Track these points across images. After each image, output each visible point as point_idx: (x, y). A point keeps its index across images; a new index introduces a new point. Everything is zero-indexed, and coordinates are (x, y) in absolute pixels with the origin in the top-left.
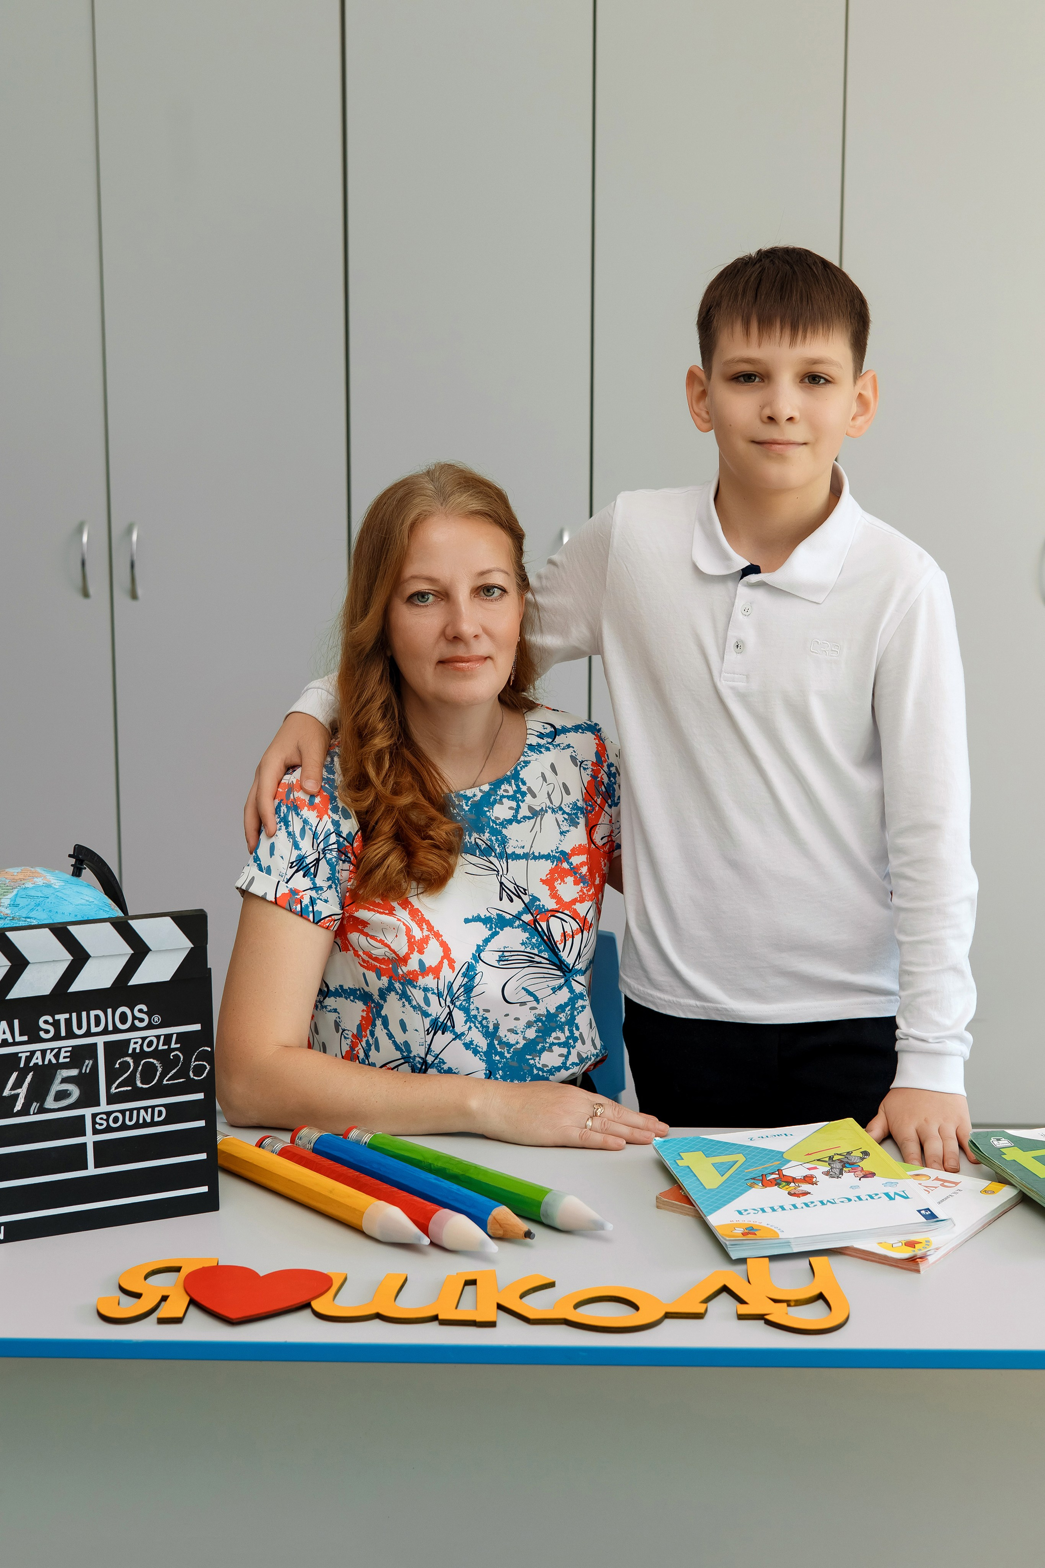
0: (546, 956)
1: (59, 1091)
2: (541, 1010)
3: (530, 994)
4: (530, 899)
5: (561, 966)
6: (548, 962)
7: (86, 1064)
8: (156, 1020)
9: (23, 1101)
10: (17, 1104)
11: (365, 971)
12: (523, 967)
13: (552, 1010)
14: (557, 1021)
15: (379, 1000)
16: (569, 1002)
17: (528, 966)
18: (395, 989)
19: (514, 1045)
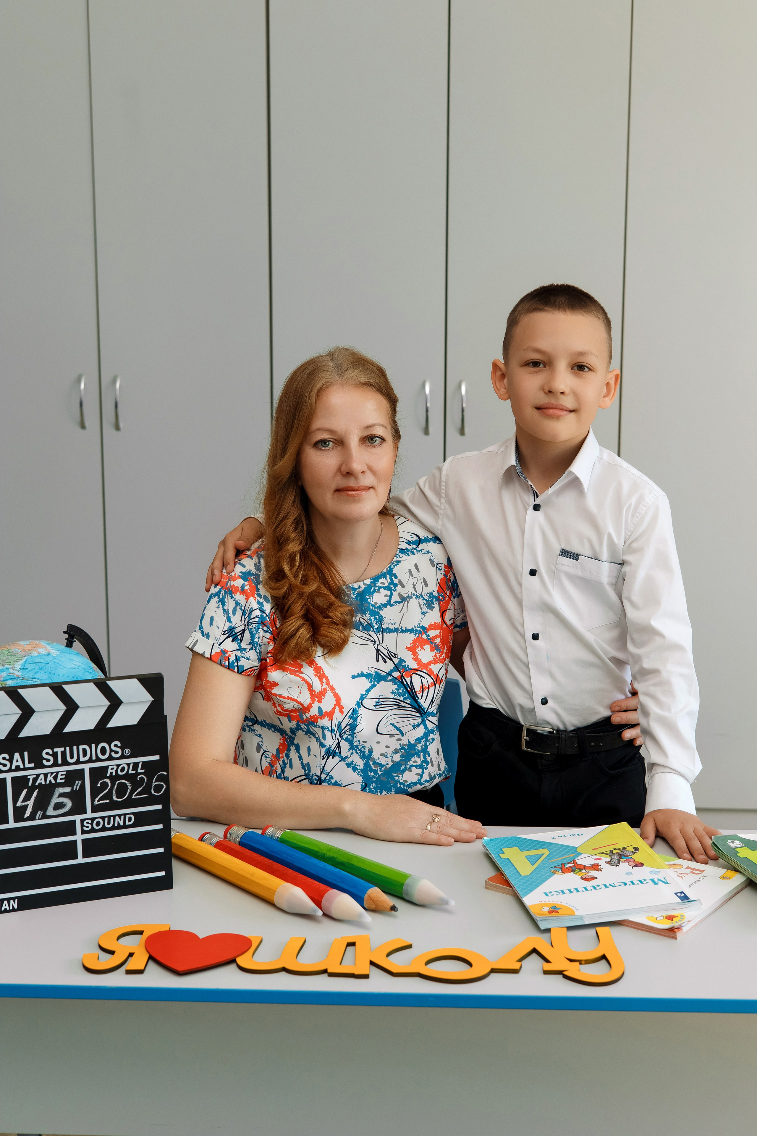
0: (409, 702)
1: (57, 803)
2: (405, 741)
3: (398, 729)
4: (399, 661)
5: (419, 709)
6: (410, 706)
7: (76, 784)
8: (127, 752)
9: (31, 810)
10: (27, 812)
11: (279, 717)
12: (392, 709)
13: (413, 742)
14: (415, 750)
15: (291, 735)
16: (424, 736)
17: (395, 709)
18: (301, 729)
19: (385, 765)
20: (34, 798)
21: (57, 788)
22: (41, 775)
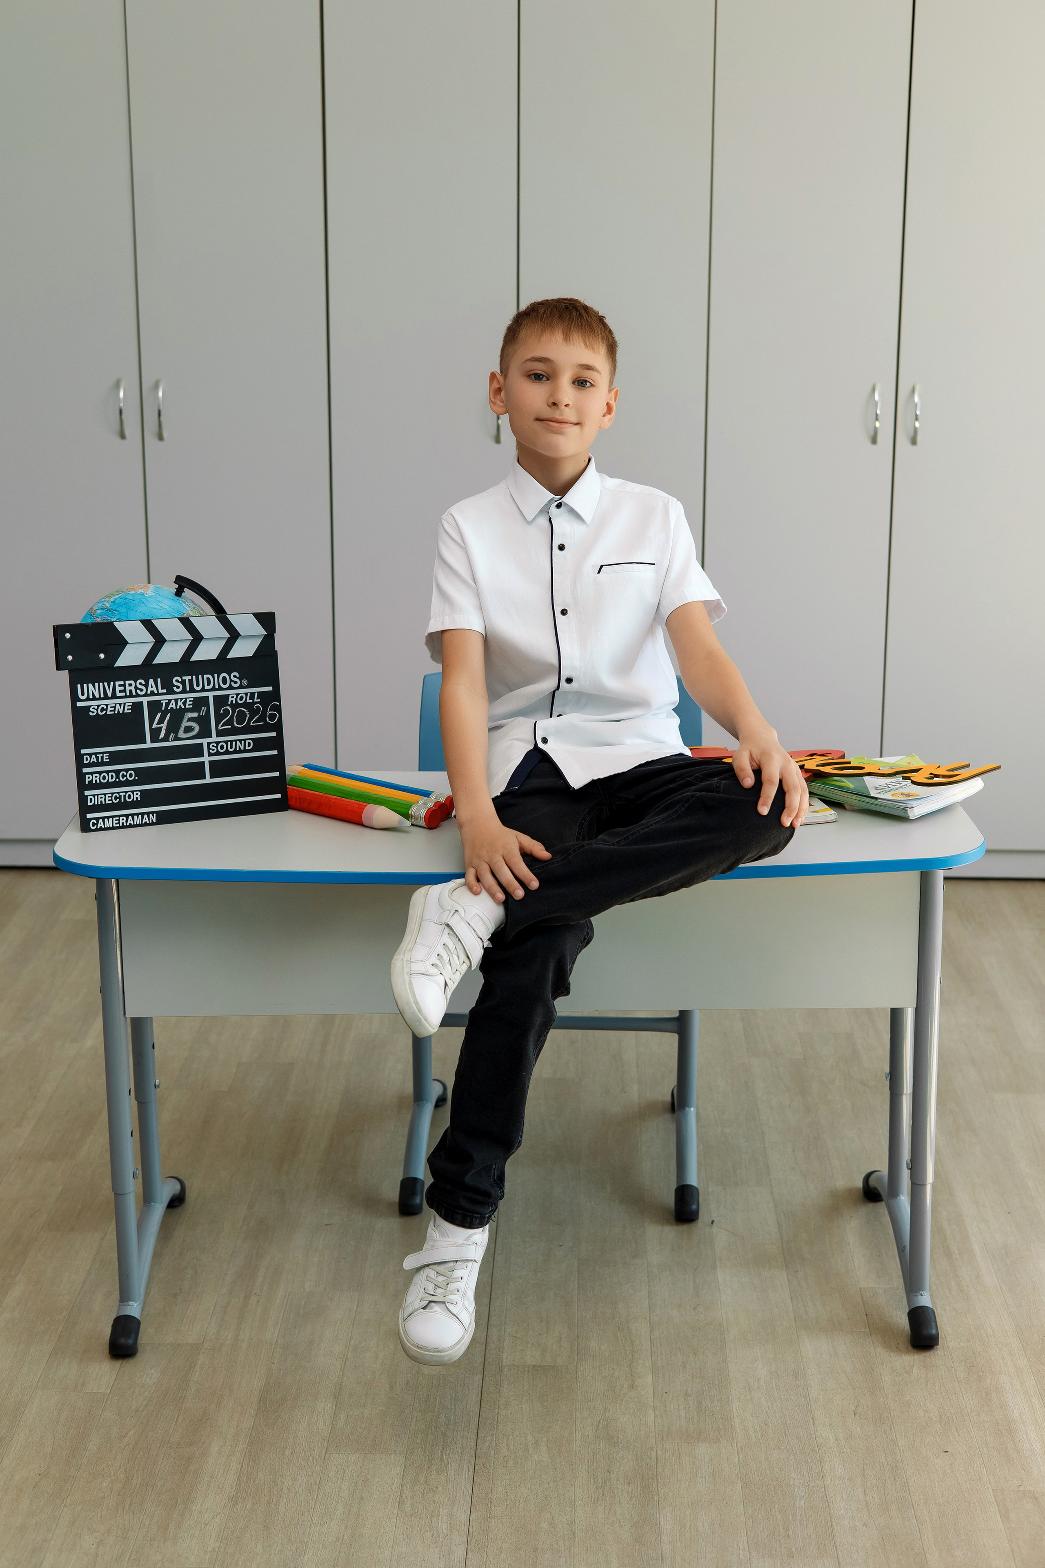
1: (187, 726)
7: (202, 710)
8: (245, 682)
9: (164, 732)
10: (161, 734)
20: (167, 722)
21: (186, 713)
22: (173, 700)
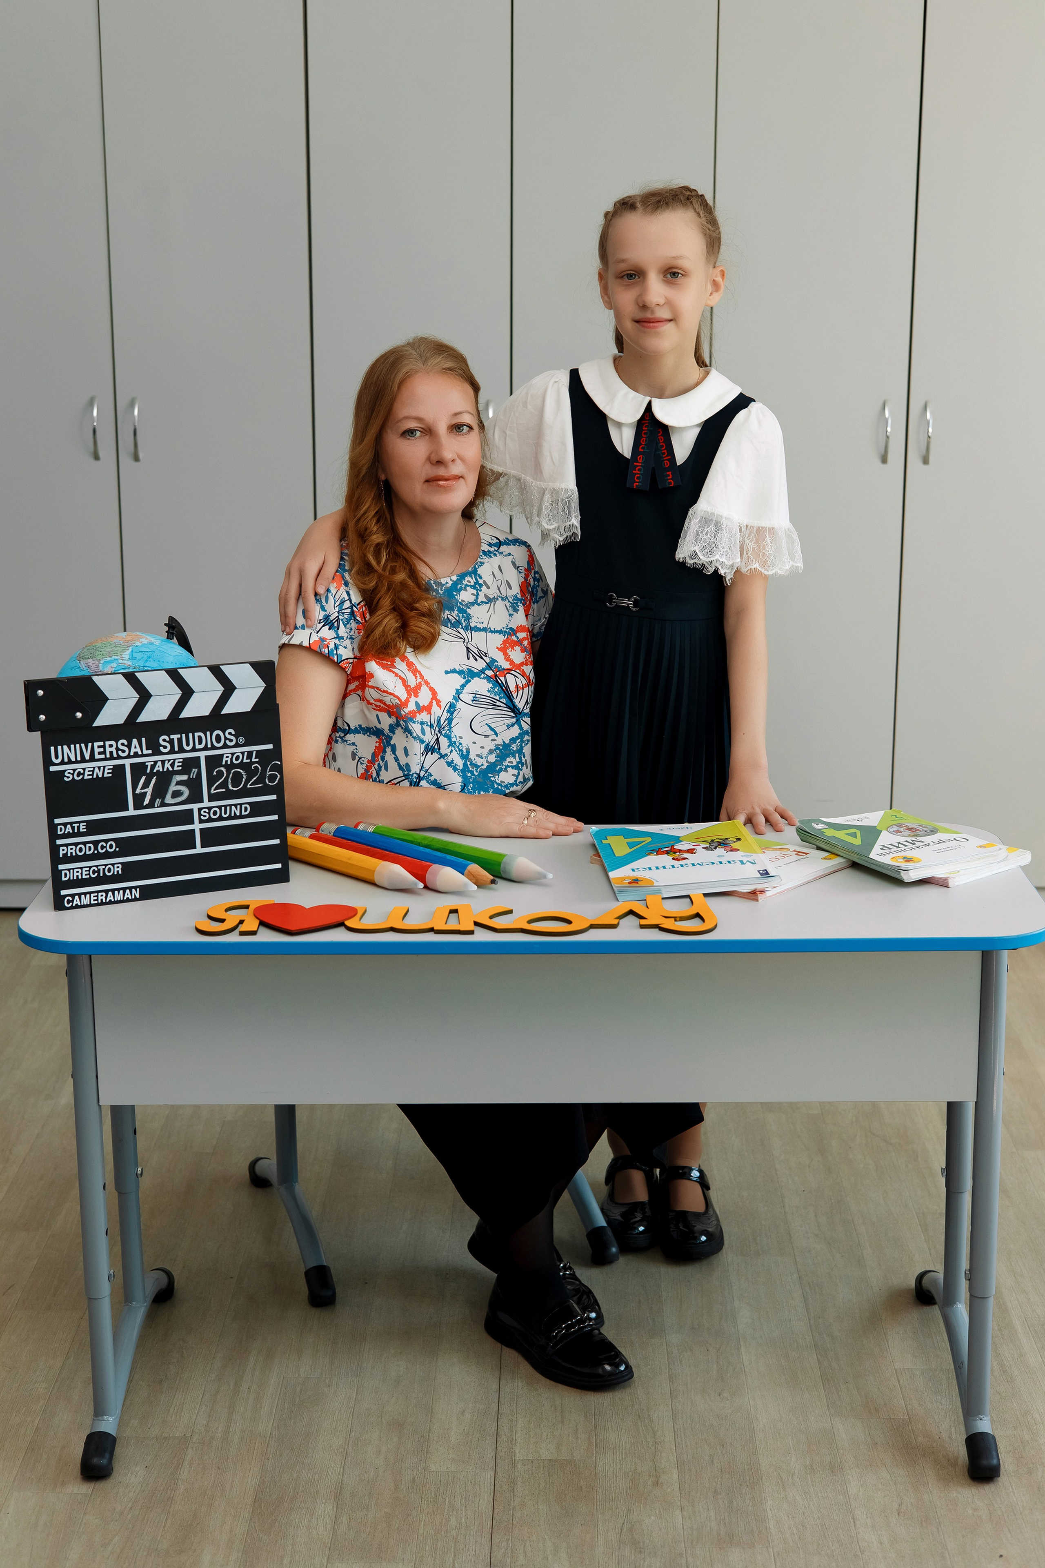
0: (504, 702)
1: (175, 791)
2: (499, 741)
3: (492, 729)
4: (490, 660)
5: (513, 709)
6: (505, 706)
7: (194, 771)
8: (244, 740)
9: (149, 797)
10: (146, 799)
11: (378, 713)
12: (488, 708)
13: (507, 742)
14: (510, 750)
15: (389, 734)
16: (519, 737)
17: (492, 708)
18: (400, 725)
19: (480, 766)
20: (152, 786)
21: (174, 776)
22: (159, 762)
